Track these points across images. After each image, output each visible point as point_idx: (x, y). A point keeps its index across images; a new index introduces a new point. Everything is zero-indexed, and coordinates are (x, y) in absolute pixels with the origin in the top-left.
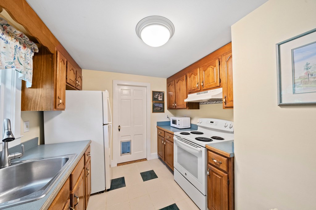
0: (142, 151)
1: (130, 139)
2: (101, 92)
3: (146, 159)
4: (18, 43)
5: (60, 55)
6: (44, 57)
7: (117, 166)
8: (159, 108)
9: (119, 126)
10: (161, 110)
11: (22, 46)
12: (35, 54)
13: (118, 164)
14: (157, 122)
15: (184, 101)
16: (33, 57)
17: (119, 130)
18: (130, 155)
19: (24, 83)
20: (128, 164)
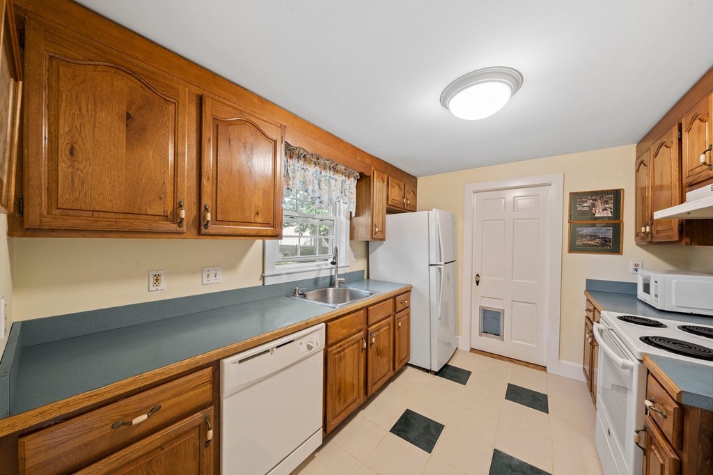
0: (535, 346)
1: (501, 308)
2: (426, 212)
3: (544, 368)
4: (344, 176)
5: (377, 174)
6: (364, 181)
7: (470, 351)
8: (598, 240)
9: (478, 275)
10: (602, 245)
11: (347, 178)
12: (358, 180)
13: (473, 350)
14: (587, 280)
15: (652, 216)
16: (357, 184)
17: (478, 282)
18: (500, 341)
19: (351, 213)
20: (493, 357)
